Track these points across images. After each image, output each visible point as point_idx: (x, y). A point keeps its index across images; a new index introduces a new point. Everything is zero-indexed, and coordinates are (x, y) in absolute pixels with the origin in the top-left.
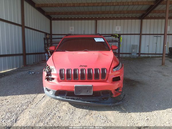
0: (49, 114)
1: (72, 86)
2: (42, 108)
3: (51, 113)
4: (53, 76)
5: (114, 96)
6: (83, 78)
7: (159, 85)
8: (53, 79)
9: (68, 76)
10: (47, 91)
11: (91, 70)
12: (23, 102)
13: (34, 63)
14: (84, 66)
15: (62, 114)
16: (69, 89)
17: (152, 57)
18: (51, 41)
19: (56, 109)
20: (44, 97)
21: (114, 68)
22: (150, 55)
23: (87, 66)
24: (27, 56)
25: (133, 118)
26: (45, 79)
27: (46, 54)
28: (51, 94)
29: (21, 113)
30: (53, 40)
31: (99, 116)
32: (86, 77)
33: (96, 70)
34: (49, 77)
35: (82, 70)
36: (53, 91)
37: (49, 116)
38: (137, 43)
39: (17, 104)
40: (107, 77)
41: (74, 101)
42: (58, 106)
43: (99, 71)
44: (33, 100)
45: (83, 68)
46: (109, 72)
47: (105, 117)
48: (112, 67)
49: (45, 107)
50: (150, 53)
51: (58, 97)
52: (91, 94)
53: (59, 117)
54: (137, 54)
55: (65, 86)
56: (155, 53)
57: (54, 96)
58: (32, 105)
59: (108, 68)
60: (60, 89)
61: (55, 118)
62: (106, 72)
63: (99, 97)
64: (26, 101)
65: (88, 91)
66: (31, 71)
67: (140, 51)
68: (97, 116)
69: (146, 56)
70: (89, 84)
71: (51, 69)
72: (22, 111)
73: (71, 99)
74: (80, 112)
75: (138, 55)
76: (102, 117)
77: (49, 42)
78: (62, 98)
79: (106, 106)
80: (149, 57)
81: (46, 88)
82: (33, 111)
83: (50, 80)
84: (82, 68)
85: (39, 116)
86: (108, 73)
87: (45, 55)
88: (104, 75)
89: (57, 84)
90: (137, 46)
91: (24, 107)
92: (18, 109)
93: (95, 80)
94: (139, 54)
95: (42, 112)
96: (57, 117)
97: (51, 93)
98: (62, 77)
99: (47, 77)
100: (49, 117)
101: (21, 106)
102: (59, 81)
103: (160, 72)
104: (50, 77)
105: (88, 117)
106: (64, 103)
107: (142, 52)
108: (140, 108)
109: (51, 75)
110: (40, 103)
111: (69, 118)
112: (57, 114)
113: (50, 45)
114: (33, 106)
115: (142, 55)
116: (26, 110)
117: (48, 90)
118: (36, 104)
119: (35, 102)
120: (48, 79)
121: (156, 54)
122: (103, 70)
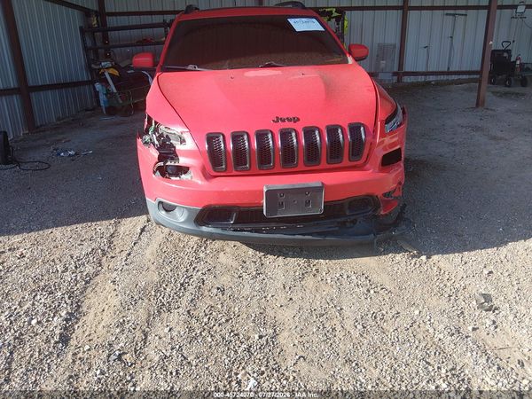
0: (182, 285)
1: (256, 191)
2: (153, 268)
3: (187, 280)
4: (183, 161)
5: (382, 213)
6: (289, 160)
7: (488, 169)
8: (183, 170)
9: (240, 156)
10: (164, 212)
11: (317, 133)
12: (76, 254)
13: (58, 119)
14: (289, 120)
15: (225, 280)
16: (245, 201)
17: (438, 84)
18: (105, 38)
19: (201, 266)
20: (143, 230)
21: (388, 121)
22: (432, 78)
23: (298, 120)
24: (33, 96)
25: (447, 273)
26: (154, 172)
27: (98, 86)
28: (182, 219)
29: (85, 288)
30: (111, 34)
31: (345, 277)
32: (300, 157)
33: (332, 131)
34: (169, 163)
35: (285, 134)
36: (189, 210)
37: (185, 289)
38: (392, 38)
39: (57, 262)
40: (366, 151)
41: (261, 235)
42: (202, 255)
43: (341, 136)
44: (111, 243)
45: (288, 125)
46: (375, 137)
47: (363, 279)
48: (382, 116)
49: (161, 261)
50: (430, 70)
51: (204, 229)
52: (319, 210)
53: (218, 289)
54: (395, 74)
55: (232, 192)
56: (446, 70)
57: (191, 227)
58: (113, 260)
59: (369, 122)
60: (212, 203)
61: (206, 293)
62: (363, 137)
63: (339, 220)
64: (86, 248)
65: (307, 203)
66: (60, 146)
67: (401, 65)
68: (338, 275)
69: (421, 79)
70: (312, 180)
71: (165, 134)
72: (87, 282)
73: (251, 231)
74: (280, 268)
75: (395, 78)
76: (354, 277)
77: (99, 44)
78: (219, 231)
79: (361, 244)
80: (429, 83)
81: (160, 203)
82: (125, 280)
83: (171, 175)
84: (282, 125)
85: (153, 293)
86: (369, 138)
87: (94, 88)
88: (357, 147)
89: (201, 186)
90: (394, 46)
91: (89, 269)
92: (68, 276)
93: (328, 166)
94: (400, 74)
95: (156, 278)
96: (215, 291)
97: (180, 217)
98: (217, 161)
99: (162, 164)
100: (187, 294)
101: (76, 267)
102: (207, 176)
103: (477, 129)
104: (173, 164)
105: (310, 282)
106: (218, 244)
107: (407, 68)
108: (456, 241)
109: (172, 159)
110: (140, 251)
111: (253, 289)
112: (209, 280)
113: (101, 51)
114: (119, 262)
115: (407, 79)
116: (97, 279)
117: (168, 209)
118: (124, 255)
119: (118, 250)
120: (163, 171)
121: (449, 73)
122: (355, 129)
